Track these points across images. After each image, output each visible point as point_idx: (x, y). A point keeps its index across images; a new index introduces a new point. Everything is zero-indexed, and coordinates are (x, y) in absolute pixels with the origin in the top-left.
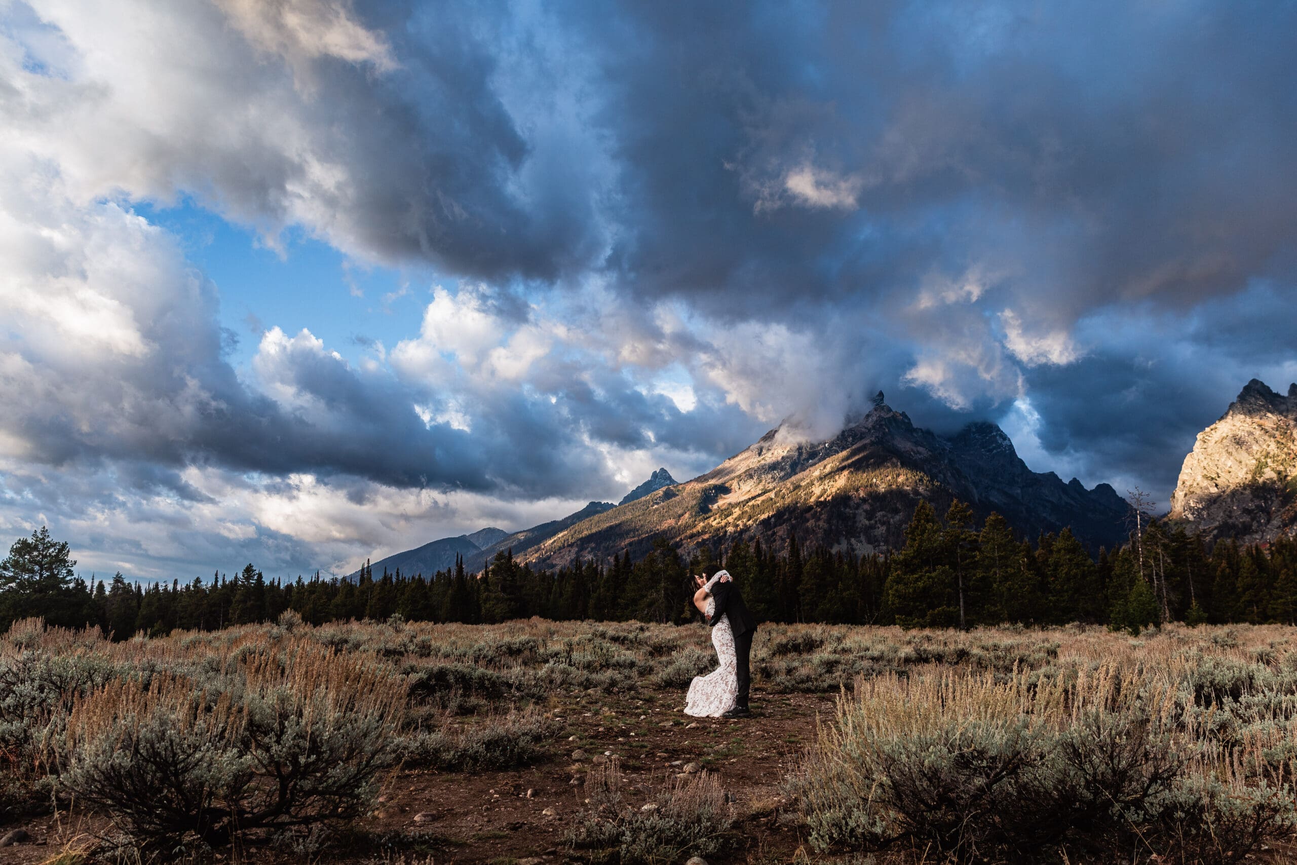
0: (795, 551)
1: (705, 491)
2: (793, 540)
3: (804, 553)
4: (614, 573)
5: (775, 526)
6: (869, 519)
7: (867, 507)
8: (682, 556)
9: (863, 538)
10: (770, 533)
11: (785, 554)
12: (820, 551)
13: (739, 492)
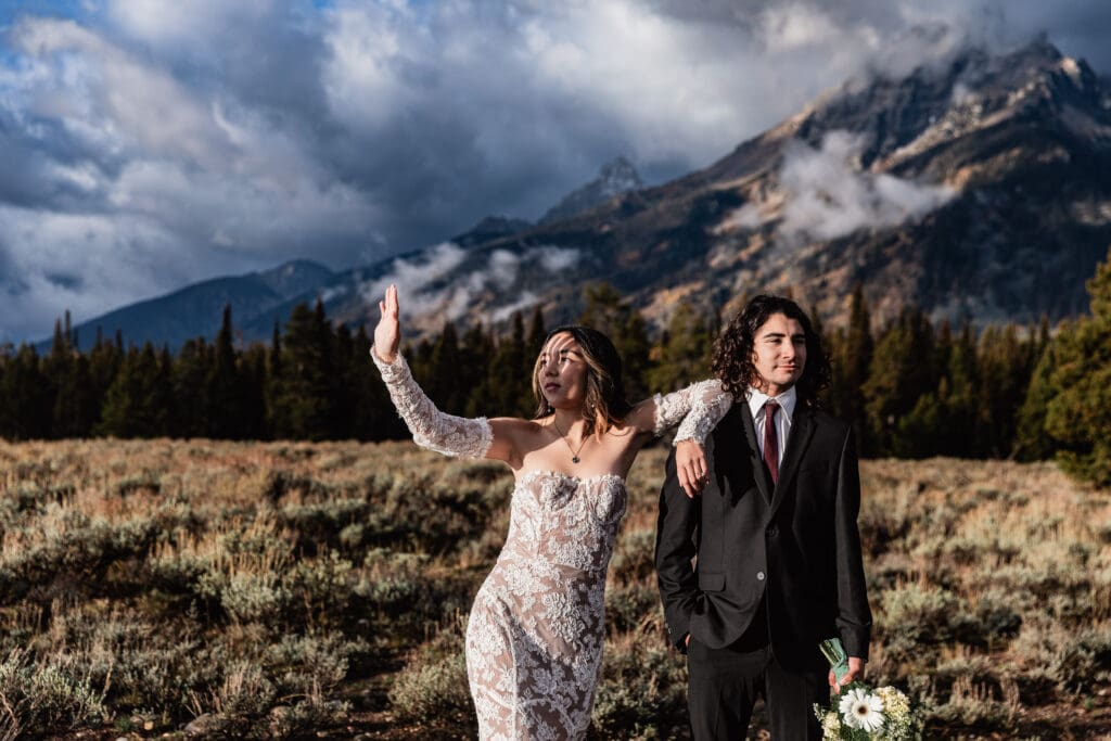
0: (860, 316)
1: (700, 203)
2: (858, 296)
3: (877, 321)
4: (513, 349)
5: (827, 270)
6: (1004, 260)
7: (999, 238)
8: (653, 320)
9: (989, 295)
10: (817, 282)
11: (842, 321)
12: (908, 318)
13: (762, 207)
